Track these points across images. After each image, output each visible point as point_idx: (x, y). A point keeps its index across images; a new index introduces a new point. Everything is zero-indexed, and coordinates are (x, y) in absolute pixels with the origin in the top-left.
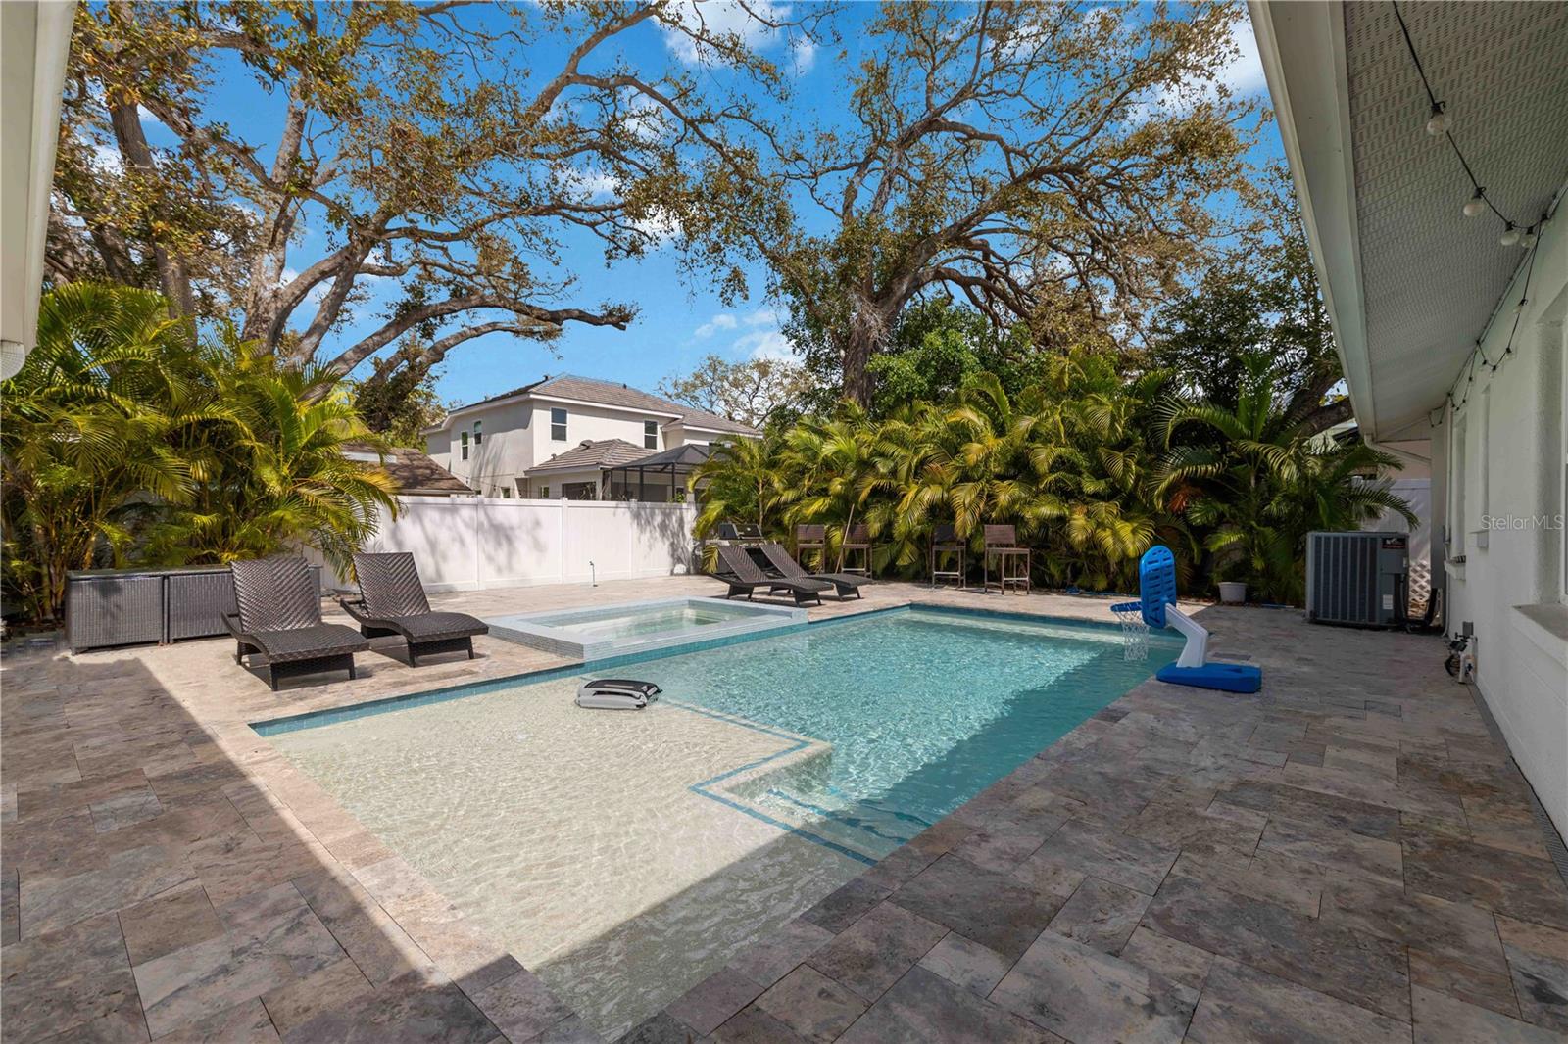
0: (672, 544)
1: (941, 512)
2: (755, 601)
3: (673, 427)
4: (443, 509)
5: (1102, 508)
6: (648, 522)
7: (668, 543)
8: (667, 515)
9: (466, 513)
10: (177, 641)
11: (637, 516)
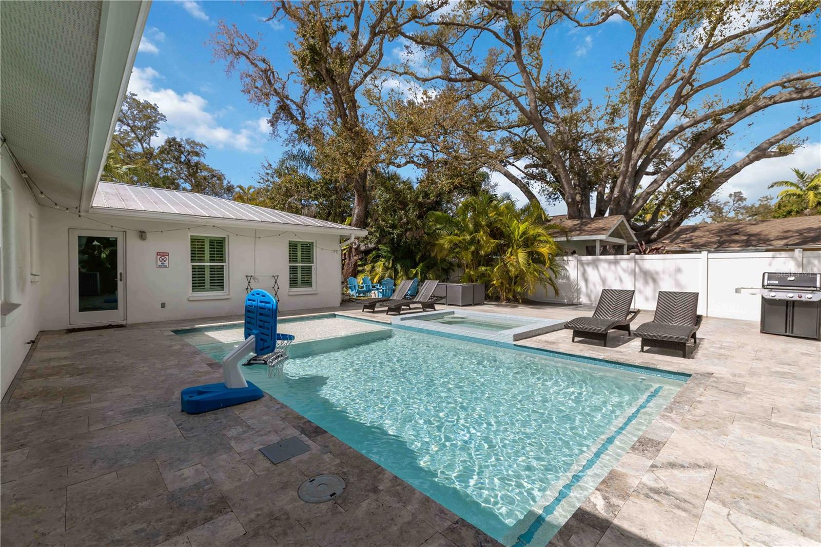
4: (610, 262)
9: (624, 264)
10: (449, 305)
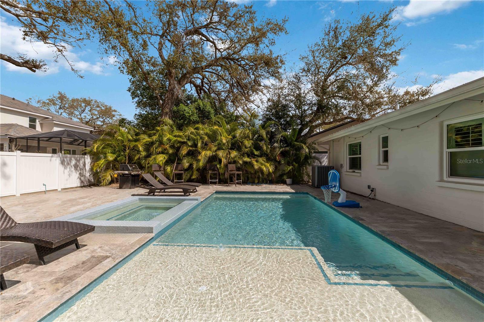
0: (80, 174)
1: (214, 159)
2: (156, 195)
3: (46, 121)
5: (261, 160)
6: (68, 164)
7: (78, 173)
8: (78, 161)
11: (62, 163)
